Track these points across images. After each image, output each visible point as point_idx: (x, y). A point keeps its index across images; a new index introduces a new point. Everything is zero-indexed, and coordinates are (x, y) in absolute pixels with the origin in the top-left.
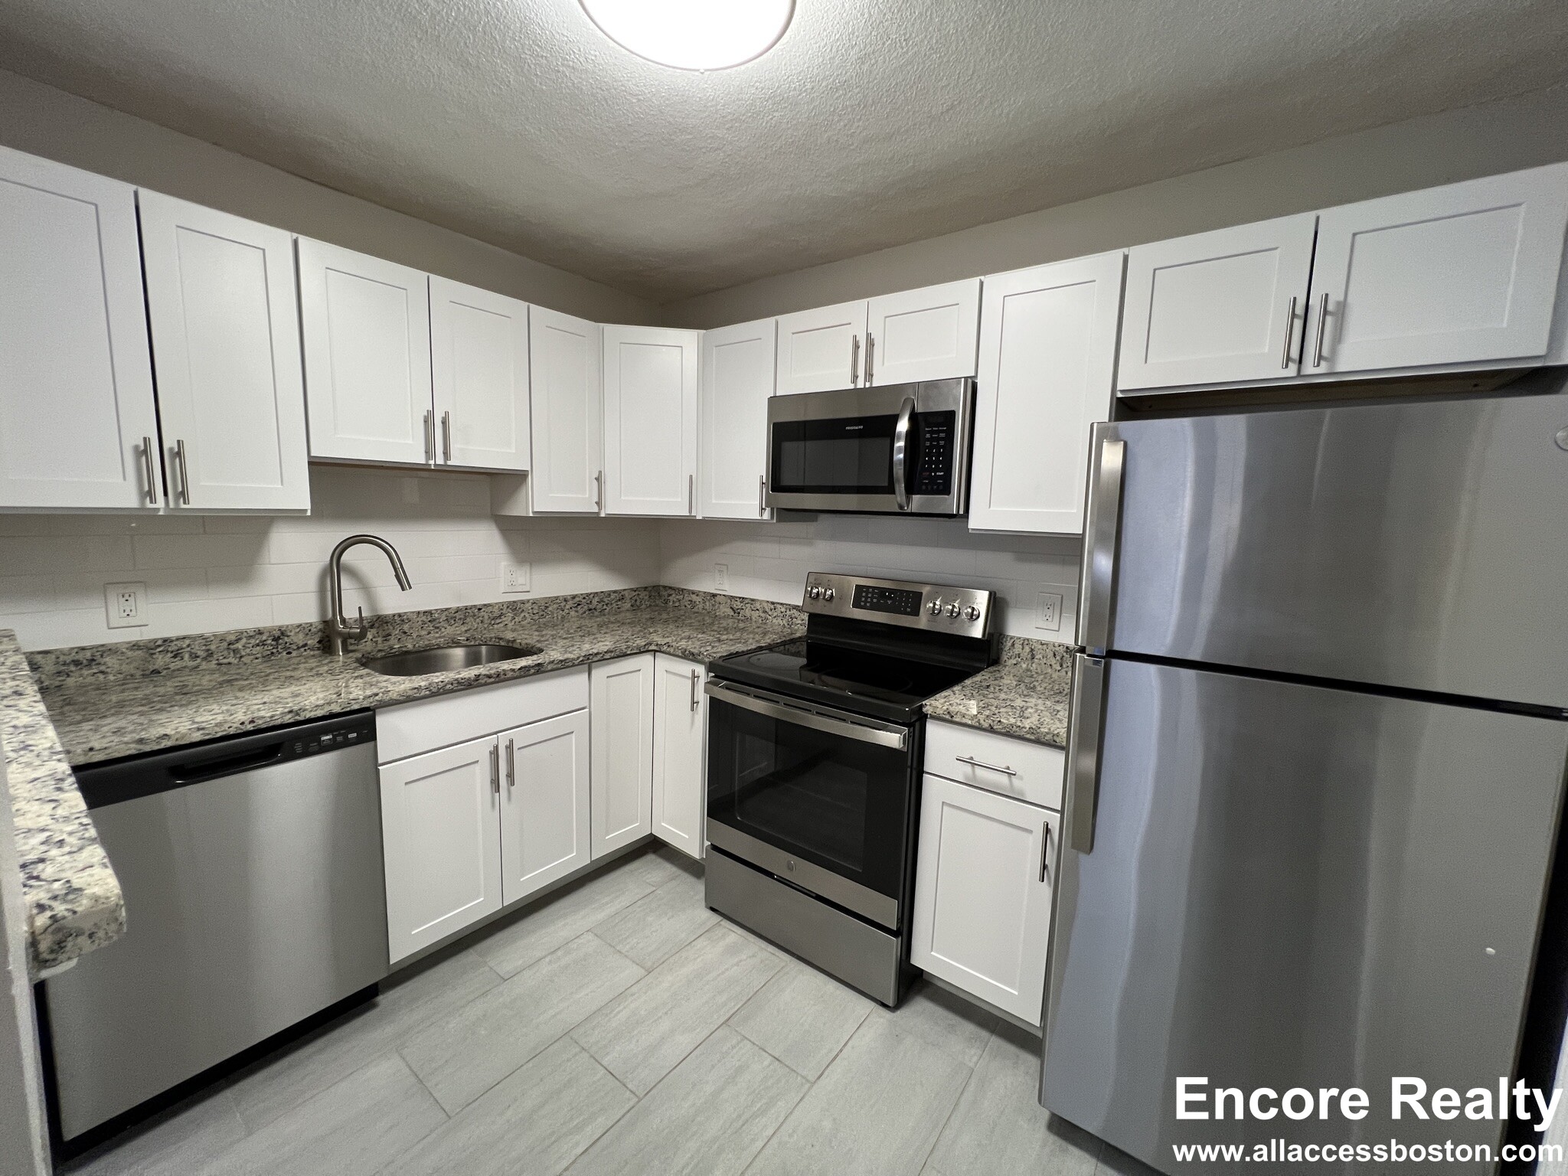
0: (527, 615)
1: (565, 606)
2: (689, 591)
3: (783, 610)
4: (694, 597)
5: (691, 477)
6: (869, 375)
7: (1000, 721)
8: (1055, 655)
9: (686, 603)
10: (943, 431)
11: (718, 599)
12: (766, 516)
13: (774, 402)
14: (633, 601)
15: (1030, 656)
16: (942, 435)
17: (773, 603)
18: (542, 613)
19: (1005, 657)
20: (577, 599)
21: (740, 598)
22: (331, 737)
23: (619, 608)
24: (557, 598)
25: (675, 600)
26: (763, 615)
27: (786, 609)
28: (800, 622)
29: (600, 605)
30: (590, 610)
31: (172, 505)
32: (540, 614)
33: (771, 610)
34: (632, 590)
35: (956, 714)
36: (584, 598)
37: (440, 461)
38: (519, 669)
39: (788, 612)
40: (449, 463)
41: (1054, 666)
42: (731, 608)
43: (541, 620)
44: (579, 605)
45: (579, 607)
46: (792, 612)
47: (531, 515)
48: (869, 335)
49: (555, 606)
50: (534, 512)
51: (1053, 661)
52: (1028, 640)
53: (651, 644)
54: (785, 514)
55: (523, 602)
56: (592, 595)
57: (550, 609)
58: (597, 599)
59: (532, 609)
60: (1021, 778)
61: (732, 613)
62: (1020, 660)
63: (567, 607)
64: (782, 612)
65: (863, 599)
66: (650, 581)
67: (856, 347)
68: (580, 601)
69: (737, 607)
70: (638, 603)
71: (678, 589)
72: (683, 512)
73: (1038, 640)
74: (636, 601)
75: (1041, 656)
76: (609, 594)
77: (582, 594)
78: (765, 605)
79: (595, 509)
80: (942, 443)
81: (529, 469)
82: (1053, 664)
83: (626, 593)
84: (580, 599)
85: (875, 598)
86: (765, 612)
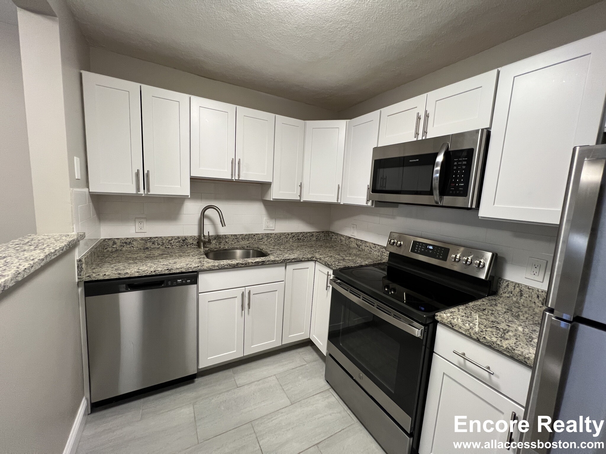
0: (272, 239)
1: (288, 237)
2: (340, 234)
3: (379, 248)
4: (342, 238)
5: (339, 185)
6: (425, 132)
7: (485, 338)
8: (538, 297)
9: (339, 240)
10: (465, 161)
11: (351, 239)
12: (370, 204)
13: (375, 149)
14: (317, 237)
15: (519, 294)
16: (465, 163)
17: (375, 244)
18: (279, 239)
19: (501, 291)
20: (293, 234)
21: (360, 240)
22: (181, 280)
23: (310, 239)
24: (285, 233)
25: (334, 238)
26: (369, 249)
27: (380, 248)
28: (386, 255)
29: (303, 238)
30: (298, 239)
31: (146, 193)
32: (278, 239)
33: (374, 247)
34: (317, 232)
35: (455, 325)
36: (296, 234)
37: (237, 178)
38: (255, 262)
39: (381, 250)
40: (240, 179)
41: (537, 303)
42: (356, 244)
43: (278, 242)
44: (294, 237)
45: (294, 238)
46: (383, 250)
47: (272, 200)
48: (426, 111)
49: (284, 236)
50: (273, 199)
51: (537, 301)
52: (519, 284)
53: (313, 258)
54: (378, 204)
55: (271, 234)
56: (299, 233)
57: (282, 237)
58: (301, 235)
59: (275, 237)
60: (498, 377)
61: (357, 247)
62: (512, 295)
63: (289, 237)
64: (378, 249)
65: (416, 248)
66: (325, 229)
67: (419, 118)
68: (294, 235)
69: (359, 244)
70: (319, 238)
71: (336, 233)
72: (334, 200)
73: (526, 286)
74: (318, 237)
75: (527, 296)
76: (307, 233)
77: (295, 233)
78: (371, 245)
79: (299, 198)
80: (464, 167)
81: (272, 181)
82: (536, 302)
83: (314, 233)
84: (294, 234)
85: (423, 248)
86: (371, 248)
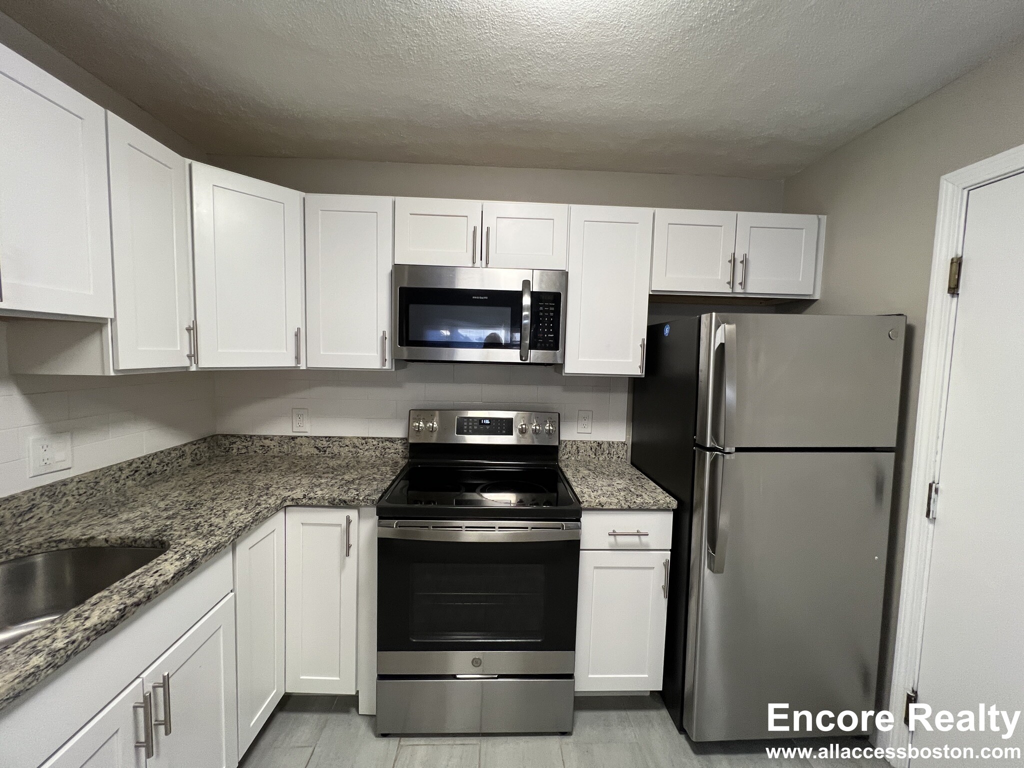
0: (70, 498)
1: (120, 476)
2: (260, 437)
3: (376, 443)
4: (267, 442)
7: (635, 502)
8: (591, 448)
9: (256, 449)
10: (552, 306)
11: (297, 441)
12: (388, 366)
13: (397, 269)
14: (194, 456)
15: (576, 451)
16: (552, 309)
17: (364, 438)
18: (91, 491)
20: (134, 465)
21: (326, 437)
23: (180, 466)
24: (109, 468)
25: (240, 447)
26: (353, 450)
27: (379, 442)
28: (393, 451)
29: (160, 467)
30: (149, 474)
32: (88, 494)
33: (362, 445)
34: (192, 443)
36: (142, 463)
39: (381, 445)
41: (591, 455)
42: (315, 447)
43: (90, 500)
44: (136, 471)
45: (137, 474)
46: (385, 444)
47: (112, 374)
49: (108, 479)
50: (115, 371)
51: (590, 453)
52: (575, 441)
55: (64, 483)
56: (151, 458)
57: (102, 483)
58: (156, 461)
59: (78, 489)
60: (647, 536)
61: (317, 452)
62: (570, 455)
63: (123, 476)
64: (374, 445)
65: (466, 427)
66: (205, 432)
68: (138, 467)
69: (322, 446)
70: (198, 457)
71: (245, 436)
73: (581, 441)
74: (196, 454)
75: (583, 451)
76: (169, 452)
77: (139, 459)
78: (355, 441)
79: (186, 364)
80: (552, 314)
81: (111, 315)
82: (590, 454)
83: (187, 449)
84: (138, 465)
85: (476, 425)
86: (355, 447)
